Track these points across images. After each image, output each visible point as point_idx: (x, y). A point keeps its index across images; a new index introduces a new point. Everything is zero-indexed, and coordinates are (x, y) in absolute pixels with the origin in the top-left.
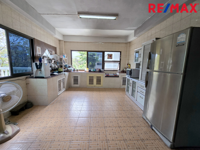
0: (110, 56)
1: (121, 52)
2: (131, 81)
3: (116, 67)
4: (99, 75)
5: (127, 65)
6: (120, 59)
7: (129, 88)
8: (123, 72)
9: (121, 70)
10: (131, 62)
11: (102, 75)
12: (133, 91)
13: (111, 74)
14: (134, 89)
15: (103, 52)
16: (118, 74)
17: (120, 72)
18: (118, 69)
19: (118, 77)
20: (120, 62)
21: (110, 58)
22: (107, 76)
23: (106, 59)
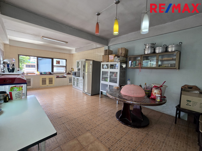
0: (58, 62)
1: (66, 60)
2: (76, 79)
3: (63, 70)
4: (50, 76)
5: (71, 69)
6: (66, 65)
7: (74, 82)
8: (69, 74)
9: (67, 72)
10: (73, 67)
11: (54, 77)
12: (77, 83)
13: (60, 75)
14: (78, 82)
15: (52, 59)
16: (65, 75)
17: (66, 74)
18: (65, 72)
19: (66, 77)
20: (66, 66)
21: (58, 64)
22: (58, 77)
23: (55, 64)
